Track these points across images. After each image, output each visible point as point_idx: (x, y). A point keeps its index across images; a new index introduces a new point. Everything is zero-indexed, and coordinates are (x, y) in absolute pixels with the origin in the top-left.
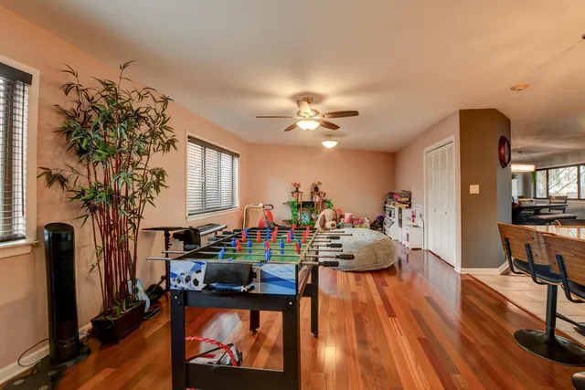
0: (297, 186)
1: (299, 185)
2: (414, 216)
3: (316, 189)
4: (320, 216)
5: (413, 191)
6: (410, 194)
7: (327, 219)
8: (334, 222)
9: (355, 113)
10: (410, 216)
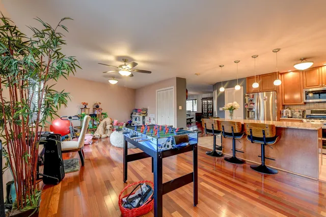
0: (85, 105)
1: (87, 104)
2: (150, 120)
3: (97, 107)
4: (102, 123)
5: (148, 108)
6: (147, 109)
7: (107, 124)
8: (111, 125)
9: (150, 72)
10: (148, 119)
